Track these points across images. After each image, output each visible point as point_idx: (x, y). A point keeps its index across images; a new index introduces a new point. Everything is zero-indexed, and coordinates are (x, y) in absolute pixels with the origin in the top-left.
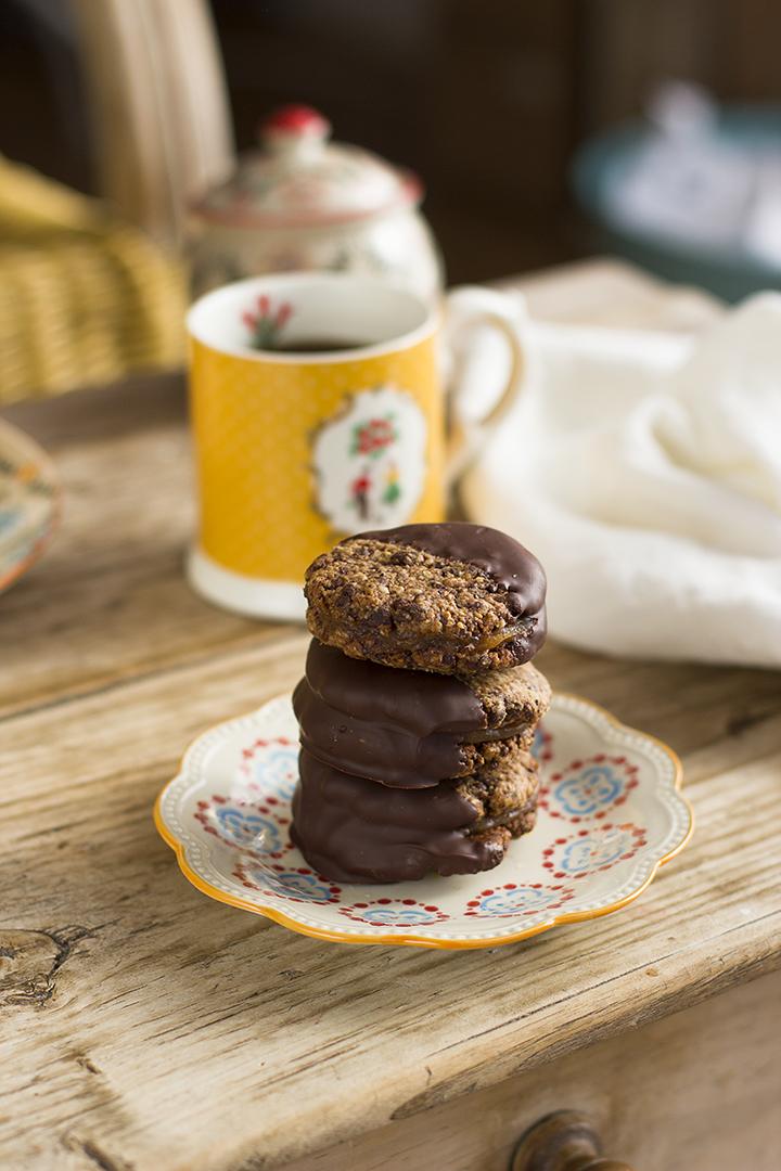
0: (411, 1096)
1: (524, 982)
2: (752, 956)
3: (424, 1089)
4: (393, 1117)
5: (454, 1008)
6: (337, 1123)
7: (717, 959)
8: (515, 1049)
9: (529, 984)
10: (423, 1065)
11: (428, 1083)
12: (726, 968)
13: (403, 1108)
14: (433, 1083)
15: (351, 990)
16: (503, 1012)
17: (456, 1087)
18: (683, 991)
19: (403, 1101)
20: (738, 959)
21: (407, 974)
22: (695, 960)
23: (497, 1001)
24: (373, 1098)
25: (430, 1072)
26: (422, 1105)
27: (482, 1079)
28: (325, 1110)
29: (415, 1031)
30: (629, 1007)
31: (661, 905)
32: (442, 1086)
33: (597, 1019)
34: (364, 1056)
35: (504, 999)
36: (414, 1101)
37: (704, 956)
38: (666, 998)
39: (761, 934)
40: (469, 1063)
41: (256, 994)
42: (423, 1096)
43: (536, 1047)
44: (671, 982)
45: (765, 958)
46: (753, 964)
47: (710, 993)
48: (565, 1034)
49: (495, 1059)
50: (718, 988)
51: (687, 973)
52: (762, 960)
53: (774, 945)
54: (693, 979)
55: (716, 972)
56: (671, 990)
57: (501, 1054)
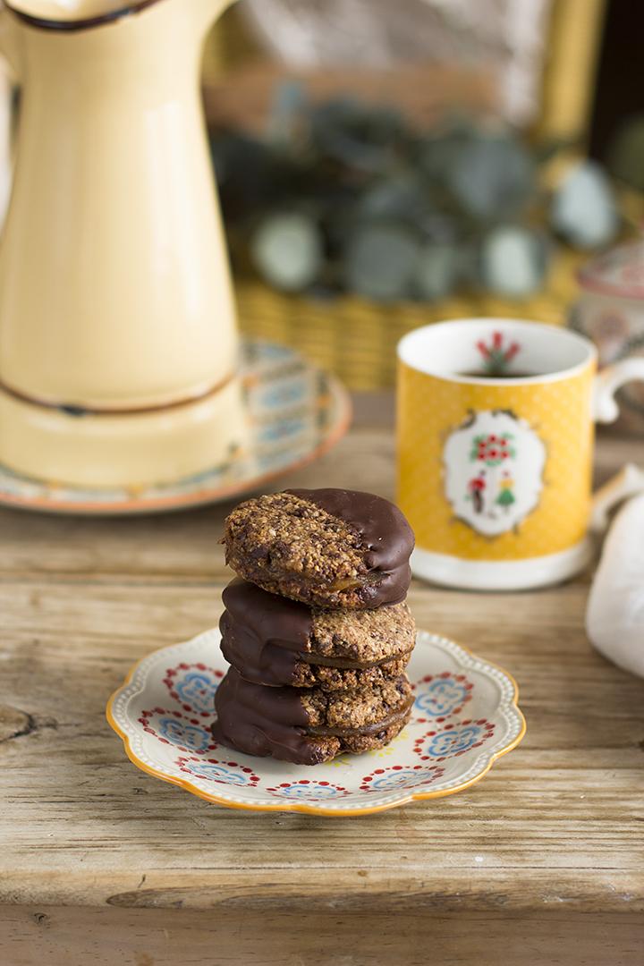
0: (124, 891)
1: (273, 848)
2: (451, 890)
3: (135, 889)
4: (108, 901)
5: (208, 847)
6: (59, 888)
7: (420, 882)
8: (219, 887)
9: (274, 850)
10: (143, 873)
11: (140, 887)
12: (424, 890)
13: (117, 897)
14: (144, 887)
15: (159, 814)
16: (233, 861)
17: (164, 898)
18: (379, 895)
19: (116, 892)
20: (437, 888)
21: (208, 817)
22: (402, 876)
23: (239, 853)
24: (91, 881)
25: (144, 879)
26: (133, 902)
27: (187, 900)
28: (52, 876)
29: (165, 851)
30: (326, 890)
31: (429, 835)
32: (151, 893)
33: (295, 890)
34: (115, 854)
35: (245, 854)
36: (126, 895)
37: (410, 876)
38: (362, 895)
39: (470, 877)
40: (178, 884)
41: (103, 795)
42: (134, 894)
43: (238, 893)
44: (372, 885)
45: (463, 895)
46: (450, 896)
47: (407, 906)
48: (265, 891)
49: (199, 889)
50: (415, 904)
51: (388, 883)
52: (460, 896)
53: (475, 888)
54: (391, 889)
55: (414, 890)
56: (370, 890)
57: (207, 887)
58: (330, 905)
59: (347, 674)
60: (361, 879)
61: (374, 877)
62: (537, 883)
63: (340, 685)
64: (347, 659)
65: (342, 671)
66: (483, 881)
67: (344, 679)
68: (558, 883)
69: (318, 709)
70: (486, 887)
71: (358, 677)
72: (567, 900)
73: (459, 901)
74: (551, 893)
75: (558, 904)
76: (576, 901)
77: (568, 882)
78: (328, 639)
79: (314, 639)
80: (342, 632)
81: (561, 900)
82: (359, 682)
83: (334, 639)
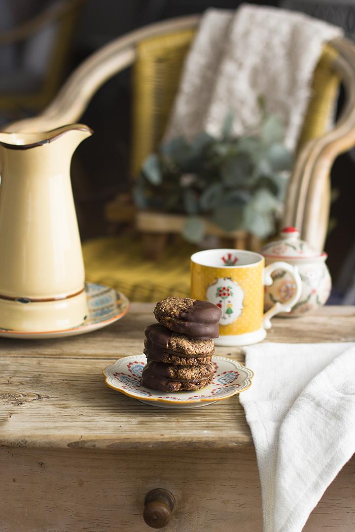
0: (74, 441)
2: (194, 440)
3: (78, 440)
4: (68, 445)
6: (50, 440)
8: (109, 440)
11: (80, 439)
12: (185, 440)
13: (71, 444)
14: (81, 440)
17: (89, 444)
18: (168, 442)
19: (71, 442)
20: (190, 440)
22: (177, 436)
24: (62, 437)
25: (81, 436)
26: (77, 446)
27: (98, 445)
28: (48, 436)
30: (148, 440)
32: (84, 442)
33: (137, 440)
36: (75, 443)
38: (162, 442)
40: (94, 438)
42: (78, 442)
43: (116, 442)
44: (165, 438)
45: (199, 442)
46: (194, 442)
47: (178, 446)
48: (126, 441)
49: (102, 440)
50: (181, 446)
51: (171, 438)
52: (198, 443)
53: (203, 440)
54: (172, 440)
55: (181, 440)
56: (164, 440)
57: (105, 440)
58: (150, 446)
59: (182, 359)
60: (161, 437)
61: (166, 436)
62: (227, 438)
63: (179, 362)
64: (182, 353)
65: (181, 358)
66: (207, 437)
67: (181, 360)
68: (234, 438)
69: (174, 371)
70: (207, 439)
71: (186, 360)
72: (237, 444)
73: (198, 444)
74: (232, 441)
75: (235, 446)
76: (241, 445)
77: (238, 437)
78: (175, 344)
79: (170, 344)
80: (180, 342)
81: (235, 444)
82: (187, 363)
83: (177, 344)
